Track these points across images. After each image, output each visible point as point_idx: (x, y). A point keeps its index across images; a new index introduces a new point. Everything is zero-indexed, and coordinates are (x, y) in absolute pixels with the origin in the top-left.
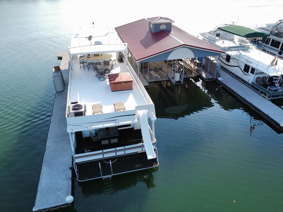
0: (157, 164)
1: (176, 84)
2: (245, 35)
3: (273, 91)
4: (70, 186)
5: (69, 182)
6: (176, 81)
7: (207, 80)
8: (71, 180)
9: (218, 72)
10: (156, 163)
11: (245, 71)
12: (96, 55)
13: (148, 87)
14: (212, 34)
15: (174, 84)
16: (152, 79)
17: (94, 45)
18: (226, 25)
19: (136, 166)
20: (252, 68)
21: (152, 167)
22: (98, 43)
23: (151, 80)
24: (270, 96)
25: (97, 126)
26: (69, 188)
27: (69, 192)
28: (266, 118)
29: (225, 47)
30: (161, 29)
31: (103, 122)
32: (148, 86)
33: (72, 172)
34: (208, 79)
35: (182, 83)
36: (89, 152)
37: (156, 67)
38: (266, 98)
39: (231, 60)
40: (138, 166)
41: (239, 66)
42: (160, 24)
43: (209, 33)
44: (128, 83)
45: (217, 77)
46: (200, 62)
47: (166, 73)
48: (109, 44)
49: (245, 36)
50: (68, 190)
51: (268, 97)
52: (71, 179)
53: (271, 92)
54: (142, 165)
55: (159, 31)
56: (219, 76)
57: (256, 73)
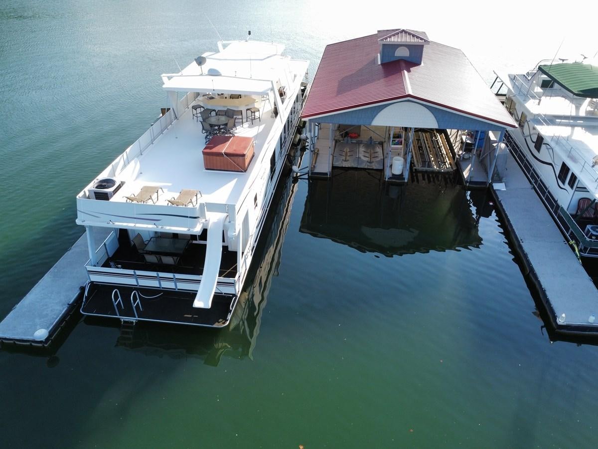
0: (224, 323)
1: (390, 180)
2: (581, 91)
3: (593, 237)
4: (60, 316)
5: (64, 309)
6: (393, 175)
7: (468, 184)
8: (68, 307)
9: (497, 170)
10: (224, 321)
11: (560, 179)
12: (236, 96)
13: (328, 176)
14: (529, 80)
15: (387, 179)
16: (348, 162)
17: (206, 75)
18: (563, 60)
19: (185, 316)
20: (573, 174)
21: (212, 325)
22: (213, 73)
23: (345, 162)
24: (586, 249)
25: (125, 224)
26: (57, 318)
27: (53, 324)
28: (541, 296)
29: (539, 115)
30: (396, 57)
31: (135, 218)
32: (329, 174)
33: (79, 294)
34: (471, 182)
35: (406, 181)
36: (118, 268)
37: (371, 138)
38: (574, 250)
39: (543, 147)
40: (190, 316)
41: (553, 164)
42: (396, 46)
43: (524, 75)
44: (236, 159)
45: (494, 181)
46: (468, 141)
47: (385, 153)
48: (235, 77)
49: (581, 93)
50: (52, 321)
51: (580, 251)
52: (69, 304)
53: (588, 239)
54: (197, 316)
55: (393, 59)
56: (500, 181)
57: (578, 186)
